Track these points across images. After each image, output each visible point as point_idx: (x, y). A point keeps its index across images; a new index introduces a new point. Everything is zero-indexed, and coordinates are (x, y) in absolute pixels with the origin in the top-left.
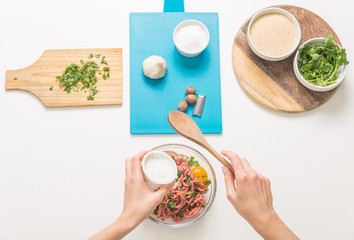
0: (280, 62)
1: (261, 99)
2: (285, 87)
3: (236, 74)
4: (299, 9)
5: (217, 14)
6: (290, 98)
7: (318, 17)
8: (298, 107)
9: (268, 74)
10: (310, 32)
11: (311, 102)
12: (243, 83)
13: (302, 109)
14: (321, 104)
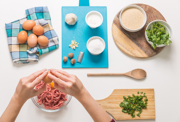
0: (136, 32)
1: (126, 51)
2: (139, 45)
3: (114, 39)
4: (146, 6)
5: (106, 7)
6: (141, 51)
7: (155, 10)
8: (145, 55)
9: (130, 38)
10: (152, 17)
11: (152, 53)
12: (117, 43)
13: (147, 56)
14: (157, 54)
